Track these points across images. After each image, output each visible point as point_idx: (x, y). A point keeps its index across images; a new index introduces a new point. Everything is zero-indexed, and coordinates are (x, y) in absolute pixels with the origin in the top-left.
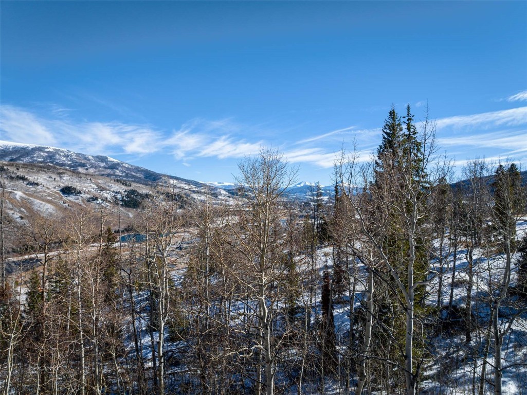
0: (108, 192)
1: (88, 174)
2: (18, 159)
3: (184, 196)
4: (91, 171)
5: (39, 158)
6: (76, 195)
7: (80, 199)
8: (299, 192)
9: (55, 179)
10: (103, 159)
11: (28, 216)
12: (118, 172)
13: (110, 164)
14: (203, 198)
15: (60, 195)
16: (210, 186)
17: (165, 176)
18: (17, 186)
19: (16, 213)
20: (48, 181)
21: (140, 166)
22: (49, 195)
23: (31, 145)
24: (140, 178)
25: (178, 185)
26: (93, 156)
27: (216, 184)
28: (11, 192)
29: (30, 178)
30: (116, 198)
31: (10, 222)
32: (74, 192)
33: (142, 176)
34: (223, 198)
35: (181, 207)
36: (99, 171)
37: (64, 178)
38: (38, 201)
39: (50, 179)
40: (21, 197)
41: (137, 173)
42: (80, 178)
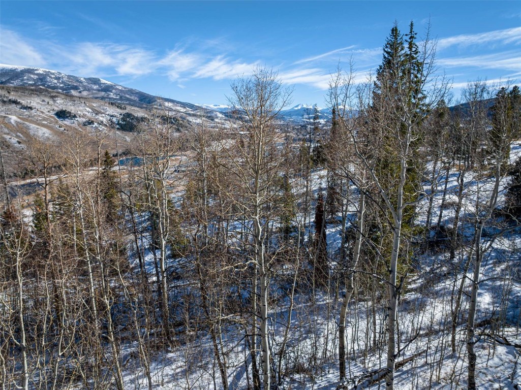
0: (103, 115)
1: (82, 98)
2: (8, 81)
3: (180, 119)
4: (85, 93)
5: (29, 80)
6: (71, 119)
7: (76, 122)
8: (296, 115)
9: (48, 102)
10: (96, 81)
11: (25, 141)
12: (112, 95)
13: (103, 86)
14: (199, 121)
15: (55, 119)
16: (206, 109)
17: (159, 98)
18: (10, 111)
19: (13, 138)
20: (41, 105)
21: (134, 88)
22: (44, 119)
23: (20, 67)
24: (134, 101)
25: (174, 108)
26: (85, 79)
27: (212, 106)
28: (5, 117)
29: (23, 102)
30: (112, 122)
31: (8, 146)
32: (69, 116)
33: (136, 99)
34: (220, 121)
35: (178, 130)
36: (93, 94)
37: (58, 102)
38: (34, 125)
39: (43, 103)
40: (16, 122)
41: (131, 96)
42: (74, 101)
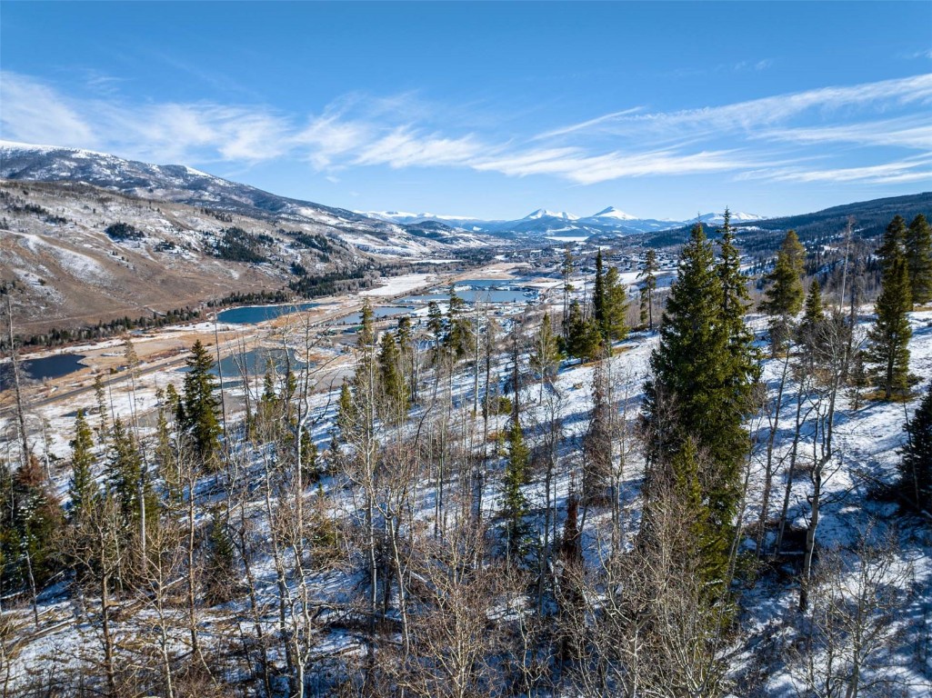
0: (191, 232)
1: (154, 201)
2: (24, 172)
3: (327, 238)
4: (159, 193)
5: (62, 169)
6: (134, 239)
7: (143, 245)
8: (533, 229)
9: (94, 210)
10: (178, 171)
11: (53, 280)
12: (207, 196)
13: (191, 180)
14: (361, 241)
15: (106, 240)
16: (373, 220)
17: (292, 201)
18: (28, 225)
19: (31, 274)
20: (82, 214)
21: (245, 183)
22: (87, 240)
23: (45, 147)
24: (247, 206)
25: (316, 219)
26: (159, 167)
27: (384, 215)
28: (18, 237)
29: (51, 209)
30: (206, 243)
31: (22, 290)
32: (131, 234)
33: (250, 202)
34: (397, 241)
35: (324, 259)
36: (173, 193)
37: (112, 209)
38: (68, 252)
39: (86, 211)
40: (37, 245)
41: (241, 197)
42: (140, 207)
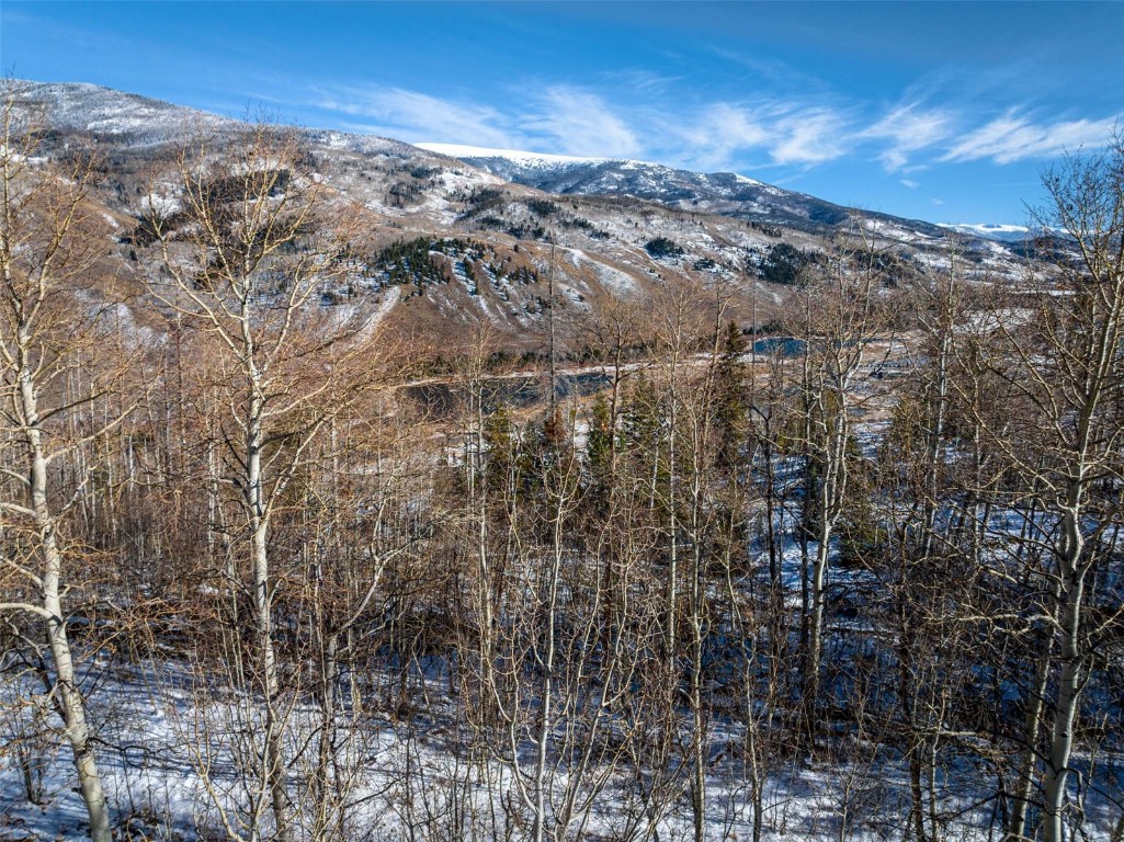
0: (734, 249)
1: (697, 214)
2: (576, 187)
3: (897, 258)
4: (704, 205)
5: (610, 182)
6: (673, 256)
7: (681, 263)
9: (637, 224)
10: (726, 180)
11: (591, 297)
12: (755, 208)
13: (740, 189)
14: (943, 262)
15: (645, 256)
16: (962, 235)
17: (855, 211)
18: (574, 240)
19: (572, 289)
20: (625, 228)
22: (627, 256)
23: (597, 160)
24: (800, 218)
25: (886, 234)
26: (707, 175)
27: (980, 228)
28: (565, 252)
29: (596, 223)
30: (749, 262)
31: (564, 305)
32: (670, 251)
33: (804, 213)
34: (995, 264)
35: (890, 283)
36: (718, 205)
38: (608, 267)
39: (628, 226)
40: (581, 260)
41: (794, 208)
42: (682, 220)
